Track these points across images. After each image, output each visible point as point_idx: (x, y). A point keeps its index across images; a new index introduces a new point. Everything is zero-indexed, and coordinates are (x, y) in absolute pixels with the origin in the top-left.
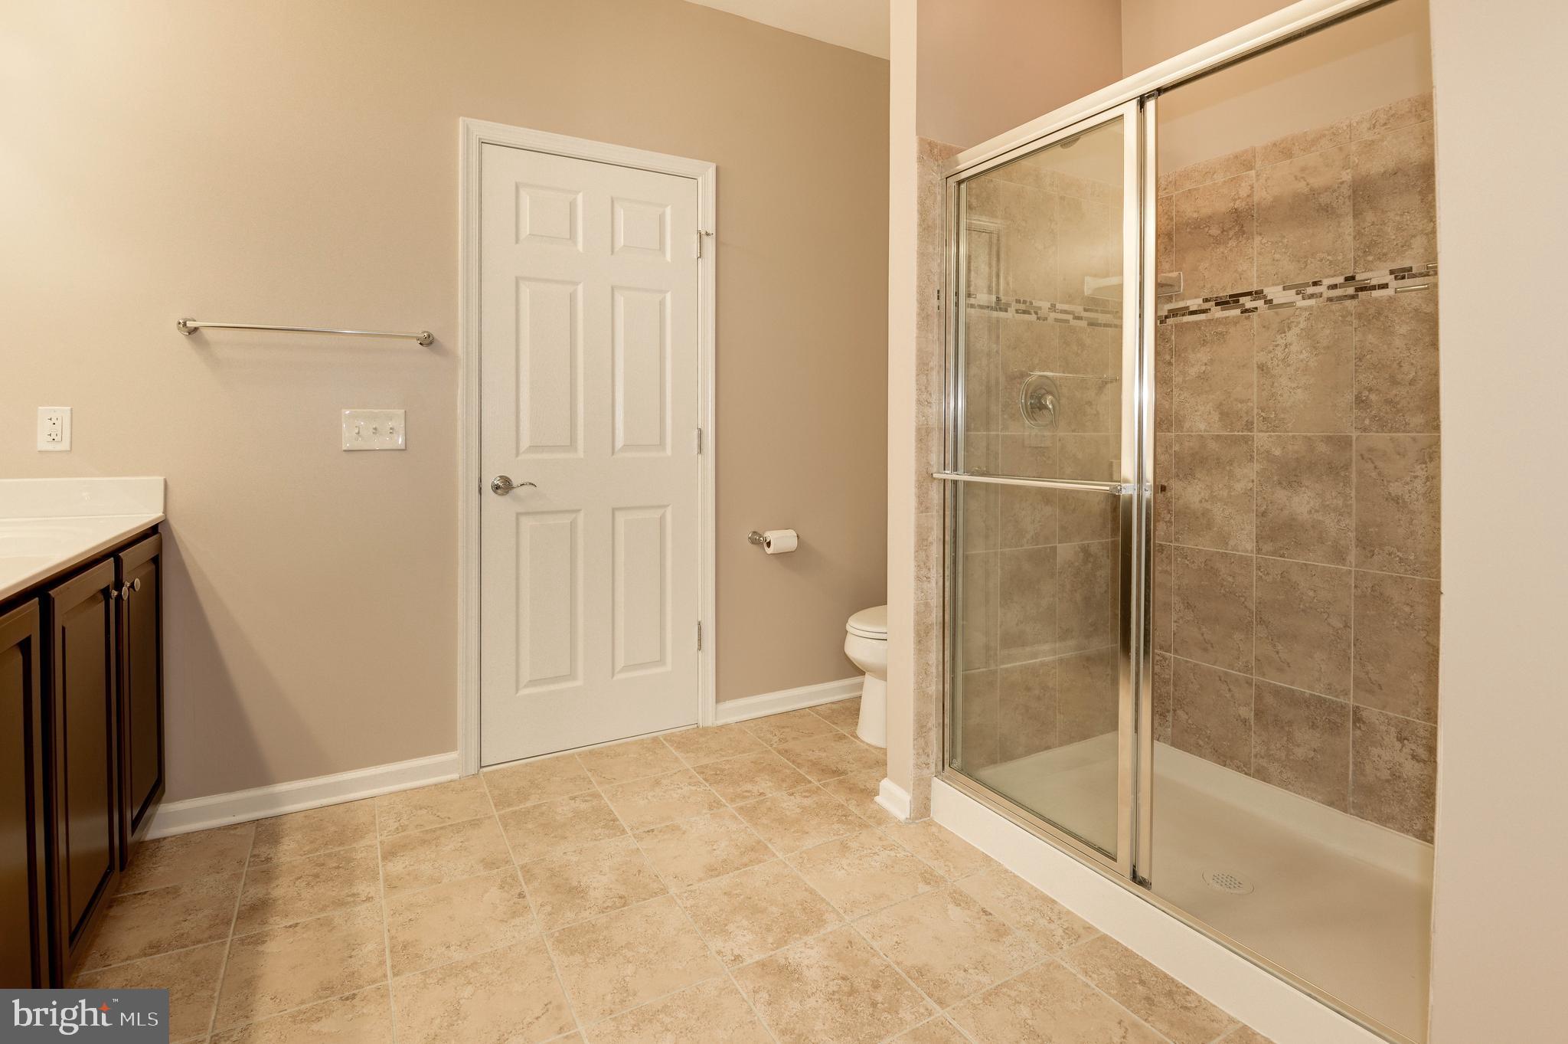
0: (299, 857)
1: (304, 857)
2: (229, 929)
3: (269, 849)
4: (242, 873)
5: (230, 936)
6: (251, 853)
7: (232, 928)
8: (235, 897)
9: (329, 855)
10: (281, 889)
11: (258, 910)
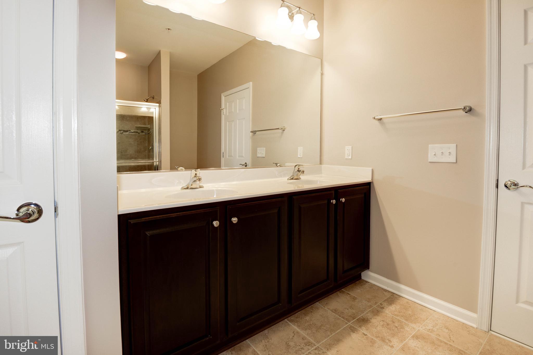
0: (391, 314)
1: (392, 315)
2: (352, 321)
3: (387, 305)
4: (373, 306)
5: (351, 323)
6: (381, 302)
7: (353, 321)
8: (363, 313)
9: (399, 321)
10: (376, 321)
11: (364, 321)
